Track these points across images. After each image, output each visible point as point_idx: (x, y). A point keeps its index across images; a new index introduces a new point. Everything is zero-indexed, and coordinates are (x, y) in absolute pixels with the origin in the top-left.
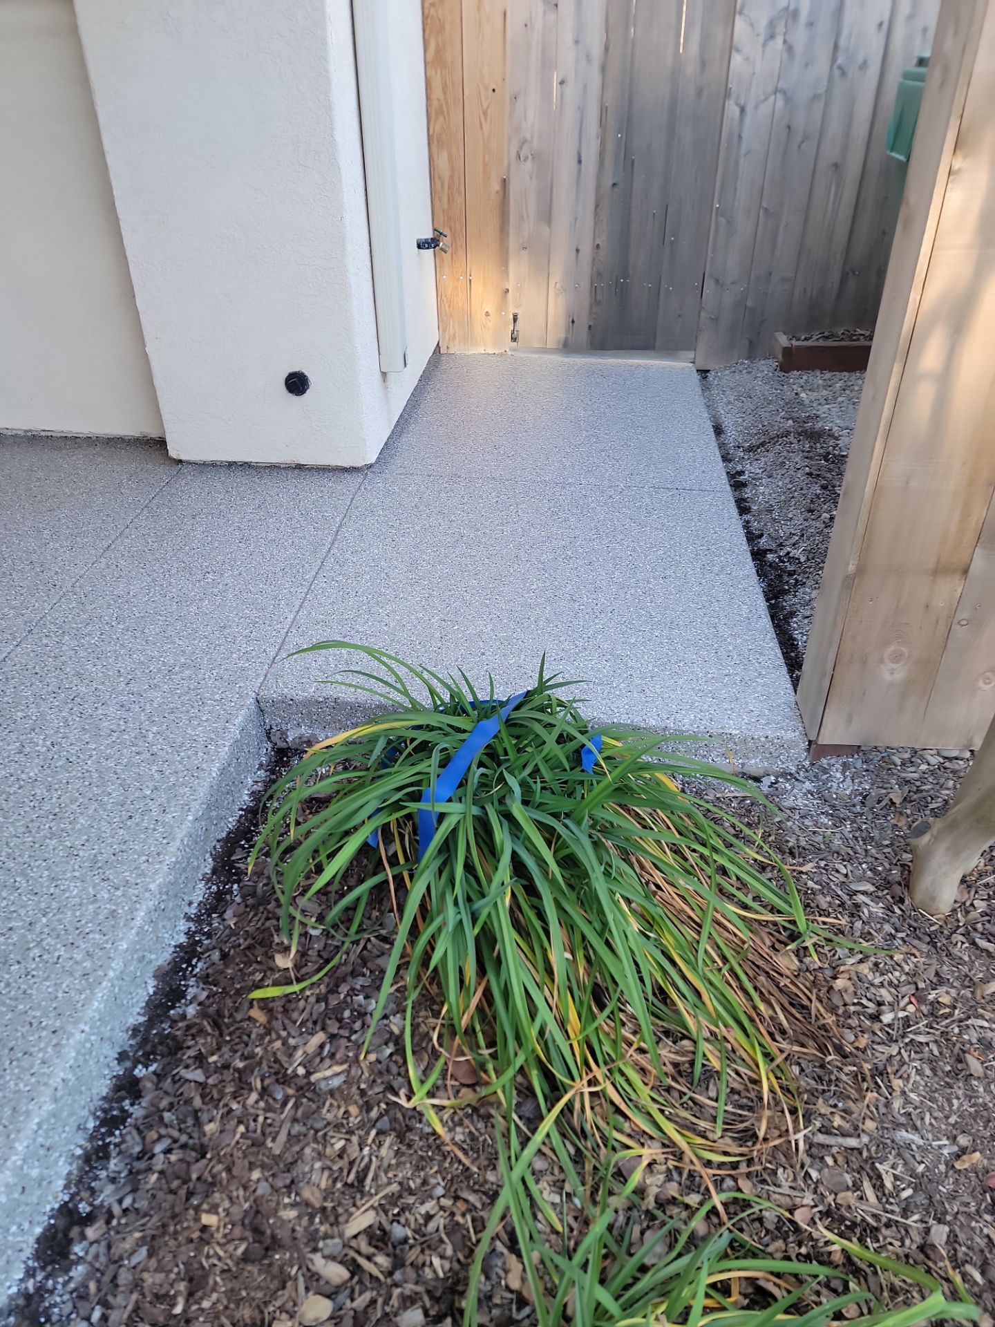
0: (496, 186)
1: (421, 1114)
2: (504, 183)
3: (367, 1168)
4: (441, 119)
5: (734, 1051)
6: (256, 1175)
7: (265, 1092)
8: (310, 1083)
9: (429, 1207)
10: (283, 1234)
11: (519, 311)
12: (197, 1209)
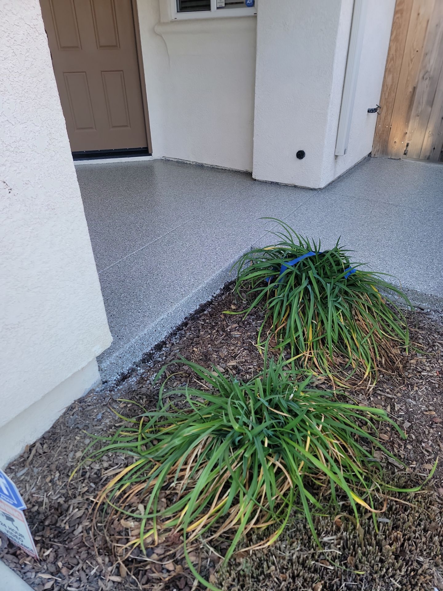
0: (410, 89)
1: (257, 349)
2: (415, 89)
3: (238, 354)
4: (392, 62)
5: (362, 365)
6: (209, 346)
7: (218, 331)
8: (230, 334)
9: (251, 367)
10: (212, 359)
11: (410, 142)
12: (193, 346)
